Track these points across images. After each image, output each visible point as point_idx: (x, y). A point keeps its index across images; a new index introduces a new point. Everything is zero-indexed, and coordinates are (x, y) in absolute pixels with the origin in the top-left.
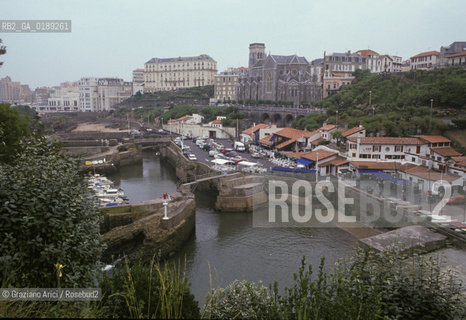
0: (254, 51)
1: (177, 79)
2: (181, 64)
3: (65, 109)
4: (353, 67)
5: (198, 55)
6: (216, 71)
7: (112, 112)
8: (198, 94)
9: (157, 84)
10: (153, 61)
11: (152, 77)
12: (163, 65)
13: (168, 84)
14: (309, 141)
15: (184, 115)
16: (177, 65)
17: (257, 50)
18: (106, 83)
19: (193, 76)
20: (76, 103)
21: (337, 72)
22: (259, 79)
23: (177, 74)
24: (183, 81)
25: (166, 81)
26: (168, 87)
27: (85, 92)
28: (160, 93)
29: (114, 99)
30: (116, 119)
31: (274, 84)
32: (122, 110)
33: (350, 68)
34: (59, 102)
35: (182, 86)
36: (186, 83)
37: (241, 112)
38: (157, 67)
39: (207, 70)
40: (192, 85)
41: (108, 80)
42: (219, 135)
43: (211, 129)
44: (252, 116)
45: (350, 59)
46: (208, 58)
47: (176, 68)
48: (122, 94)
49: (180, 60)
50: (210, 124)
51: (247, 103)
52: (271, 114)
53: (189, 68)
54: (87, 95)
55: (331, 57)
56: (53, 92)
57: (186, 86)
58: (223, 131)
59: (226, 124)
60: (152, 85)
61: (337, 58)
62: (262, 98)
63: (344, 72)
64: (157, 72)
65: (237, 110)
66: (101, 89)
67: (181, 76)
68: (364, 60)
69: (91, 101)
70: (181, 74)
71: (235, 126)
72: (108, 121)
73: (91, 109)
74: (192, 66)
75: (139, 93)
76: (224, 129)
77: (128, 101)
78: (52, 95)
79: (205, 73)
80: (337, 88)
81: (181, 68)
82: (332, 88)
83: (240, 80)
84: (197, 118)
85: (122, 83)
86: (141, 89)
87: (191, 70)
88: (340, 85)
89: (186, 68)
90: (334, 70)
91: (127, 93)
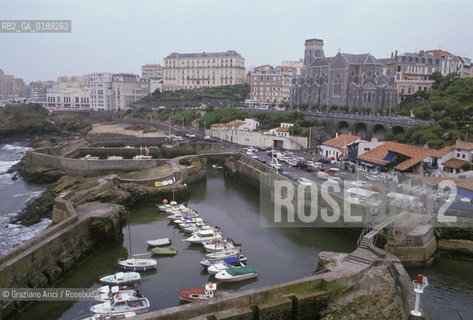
0: (311, 48)
1: (201, 77)
2: (206, 61)
3: (66, 106)
4: (426, 69)
5: (226, 51)
6: (244, 69)
7: (129, 112)
8: (228, 94)
9: (178, 82)
10: (174, 56)
11: (172, 73)
12: (186, 61)
13: (191, 82)
14: (439, 162)
15: (234, 119)
16: (201, 61)
17: (315, 47)
18: (121, 79)
19: (219, 74)
20: (77, 99)
21: (410, 75)
23: (201, 71)
24: (208, 79)
25: (188, 78)
26: (191, 85)
27: (98, 89)
28: (182, 92)
29: (130, 97)
30: (137, 120)
31: (345, 87)
32: (142, 110)
33: (424, 70)
34: (58, 98)
35: (206, 84)
36: (211, 81)
37: (307, 119)
38: (178, 63)
39: (236, 67)
40: (218, 84)
41: (124, 76)
42: (287, 145)
43: (277, 139)
44: (324, 124)
45: (424, 60)
46: (236, 54)
47: (201, 65)
48: (138, 92)
49: (204, 55)
50: (271, 131)
51: (314, 108)
53: (216, 64)
54: (101, 92)
55: (404, 58)
56: (51, 87)
57: (211, 84)
58: (292, 141)
59: (295, 132)
60: (172, 82)
61: (409, 59)
62: (326, 102)
63: (416, 75)
64: (178, 68)
65: (302, 116)
66: (115, 86)
67: (206, 73)
68: (438, 61)
69: (104, 99)
70: (206, 71)
71: (306, 135)
72: (127, 122)
73: (105, 107)
74: (218, 62)
75: (157, 91)
76: (292, 137)
77: (146, 100)
78: (49, 90)
79: (234, 70)
80: (412, 93)
81: (206, 65)
82: (406, 93)
83: (294, 81)
84: (251, 123)
85: (138, 80)
86: (160, 86)
87: (217, 67)
88: (416, 89)
89: (211, 65)
90: (407, 72)
91: (143, 91)
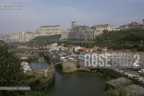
3: (14, 41)
4: (103, 29)
7: (29, 42)
8: (56, 37)
10: (42, 27)
11: (41, 32)
12: (45, 28)
14: (90, 51)
15: (52, 43)
16: (49, 28)
17: (74, 24)
20: (17, 39)
22: (75, 32)
23: (49, 31)
25: (46, 33)
26: (47, 35)
27: (21, 36)
28: (44, 37)
29: (30, 38)
30: (30, 44)
31: (79, 34)
32: (32, 42)
34: (12, 39)
36: (52, 34)
37: (69, 43)
39: (59, 30)
40: (54, 34)
41: (28, 32)
42: (62, 50)
43: (60, 48)
44: (73, 44)
46: (59, 26)
48: (32, 37)
49: (50, 26)
50: (60, 46)
51: (71, 40)
52: (78, 43)
56: (10, 36)
58: (64, 48)
59: (64, 46)
60: (42, 34)
62: (76, 38)
63: (100, 31)
64: (44, 30)
65: (68, 42)
66: (26, 35)
67: (51, 31)
68: (106, 27)
69: (23, 39)
71: (67, 47)
72: (28, 45)
73: (23, 41)
74: (54, 28)
77: (34, 39)
78: (10, 37)
80: (98, 35)
81: (51, 29)
82: (97, 35)
83: (69, 33)
85: (32, 33)
86: (38, 35)
87: (54, 30)
88: (99, 34)
89: (52, 29)
90: (98, 30)
91: (34, 36)
